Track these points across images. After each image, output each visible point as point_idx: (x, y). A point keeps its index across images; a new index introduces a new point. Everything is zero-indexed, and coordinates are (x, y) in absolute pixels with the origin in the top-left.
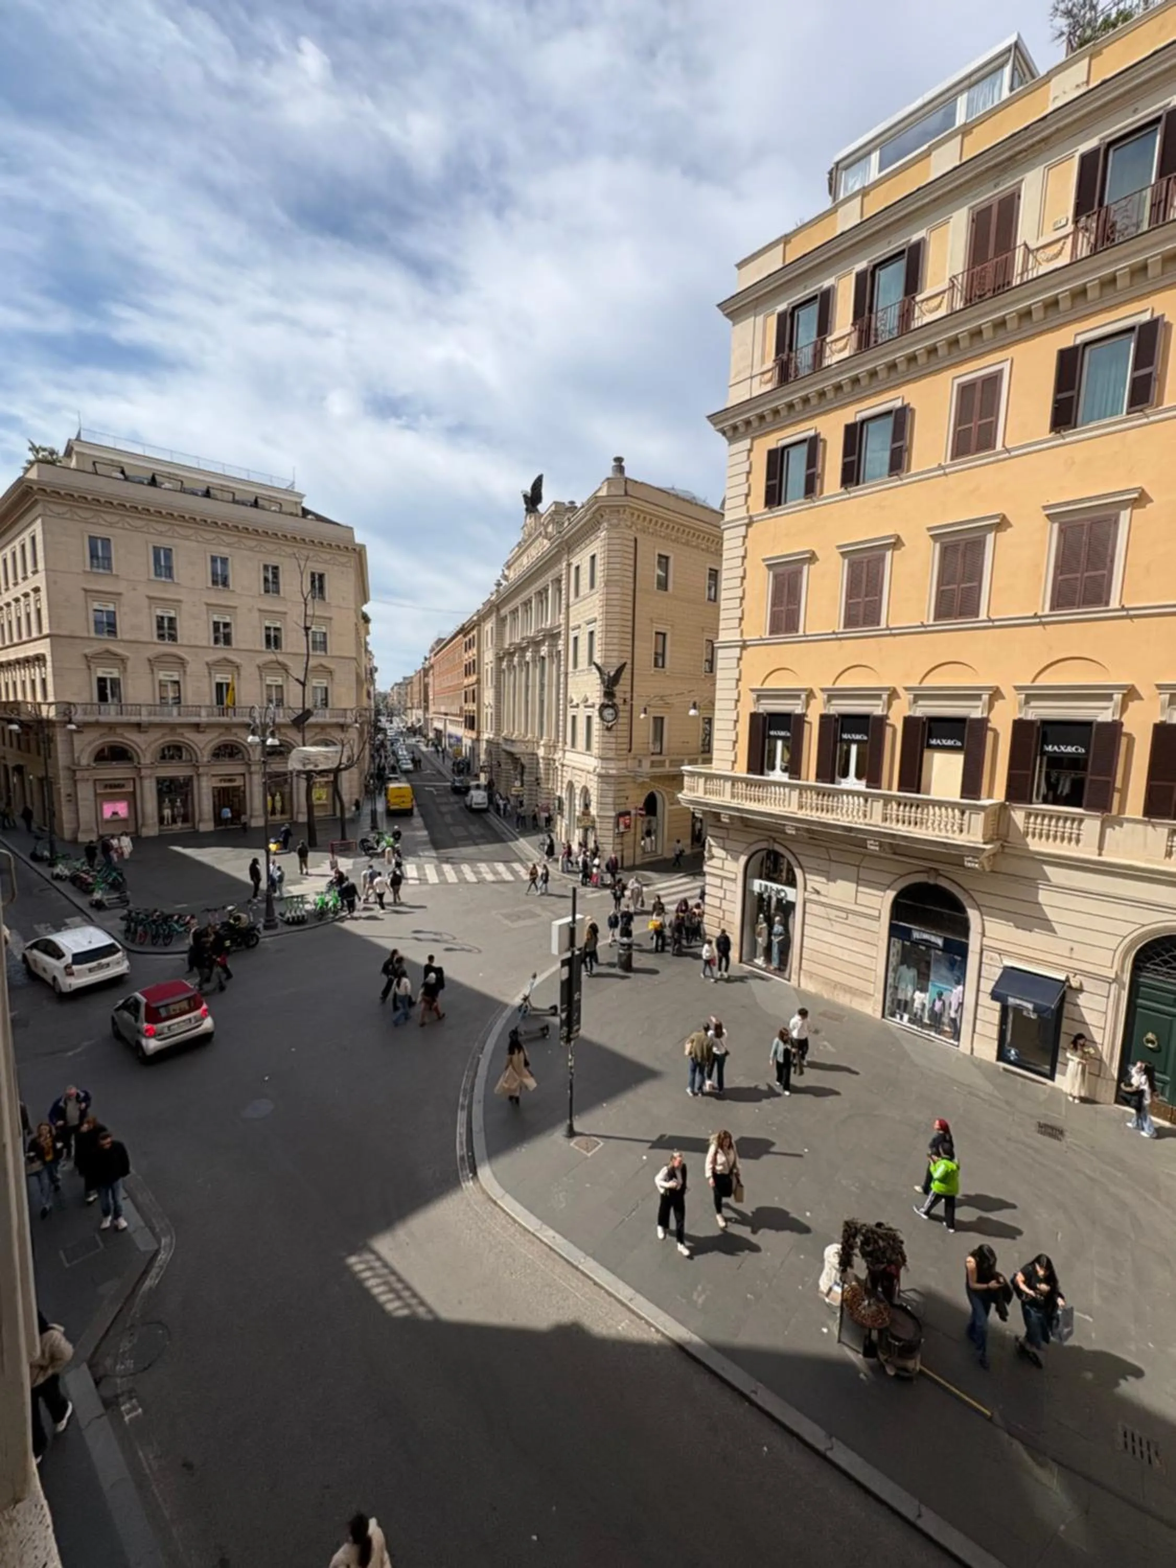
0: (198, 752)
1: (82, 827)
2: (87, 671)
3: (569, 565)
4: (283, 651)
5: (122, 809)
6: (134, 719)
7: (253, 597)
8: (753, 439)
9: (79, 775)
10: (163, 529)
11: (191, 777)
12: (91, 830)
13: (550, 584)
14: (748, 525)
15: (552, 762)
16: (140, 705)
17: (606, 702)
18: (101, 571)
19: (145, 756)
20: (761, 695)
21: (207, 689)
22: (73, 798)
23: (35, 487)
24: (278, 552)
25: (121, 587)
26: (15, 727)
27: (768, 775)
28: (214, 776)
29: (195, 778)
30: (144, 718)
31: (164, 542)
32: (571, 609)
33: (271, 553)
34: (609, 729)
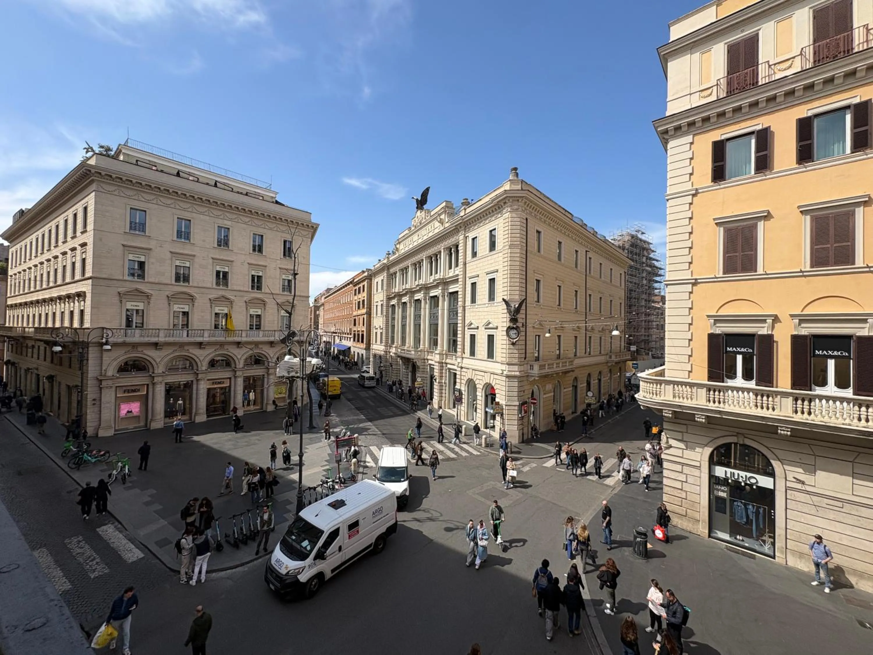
0: (199, 363)
1: (102, 425)
2: (119, 304)
3: (466, 238)
4: (263, 291)
5: (135, 407)
6: (154, 340)
7: (245, 255)
8: (694, 135)
9: (104, 383)
10: (186, 207)
11: (192, 381)
12: (110, 427)
13: (442, 251)
14: (694, 195)
15: (444, 365)
16: (159, 329)
17: (511, 325)
18: (137, 232)
19: (158, 367)
20: (718, 320)
21: (209, 317)
22: (98, 402)
23: (93, 171)
24: (263, 226)
25: (152, 244)
26: (59, 349)
27: (727, 382)
28: (208, 380)
29: (195, 382)
30: (162, 339)
31: (187, 215)
32: (467, 265)
33: (258, 226)
34: (513, 344)
